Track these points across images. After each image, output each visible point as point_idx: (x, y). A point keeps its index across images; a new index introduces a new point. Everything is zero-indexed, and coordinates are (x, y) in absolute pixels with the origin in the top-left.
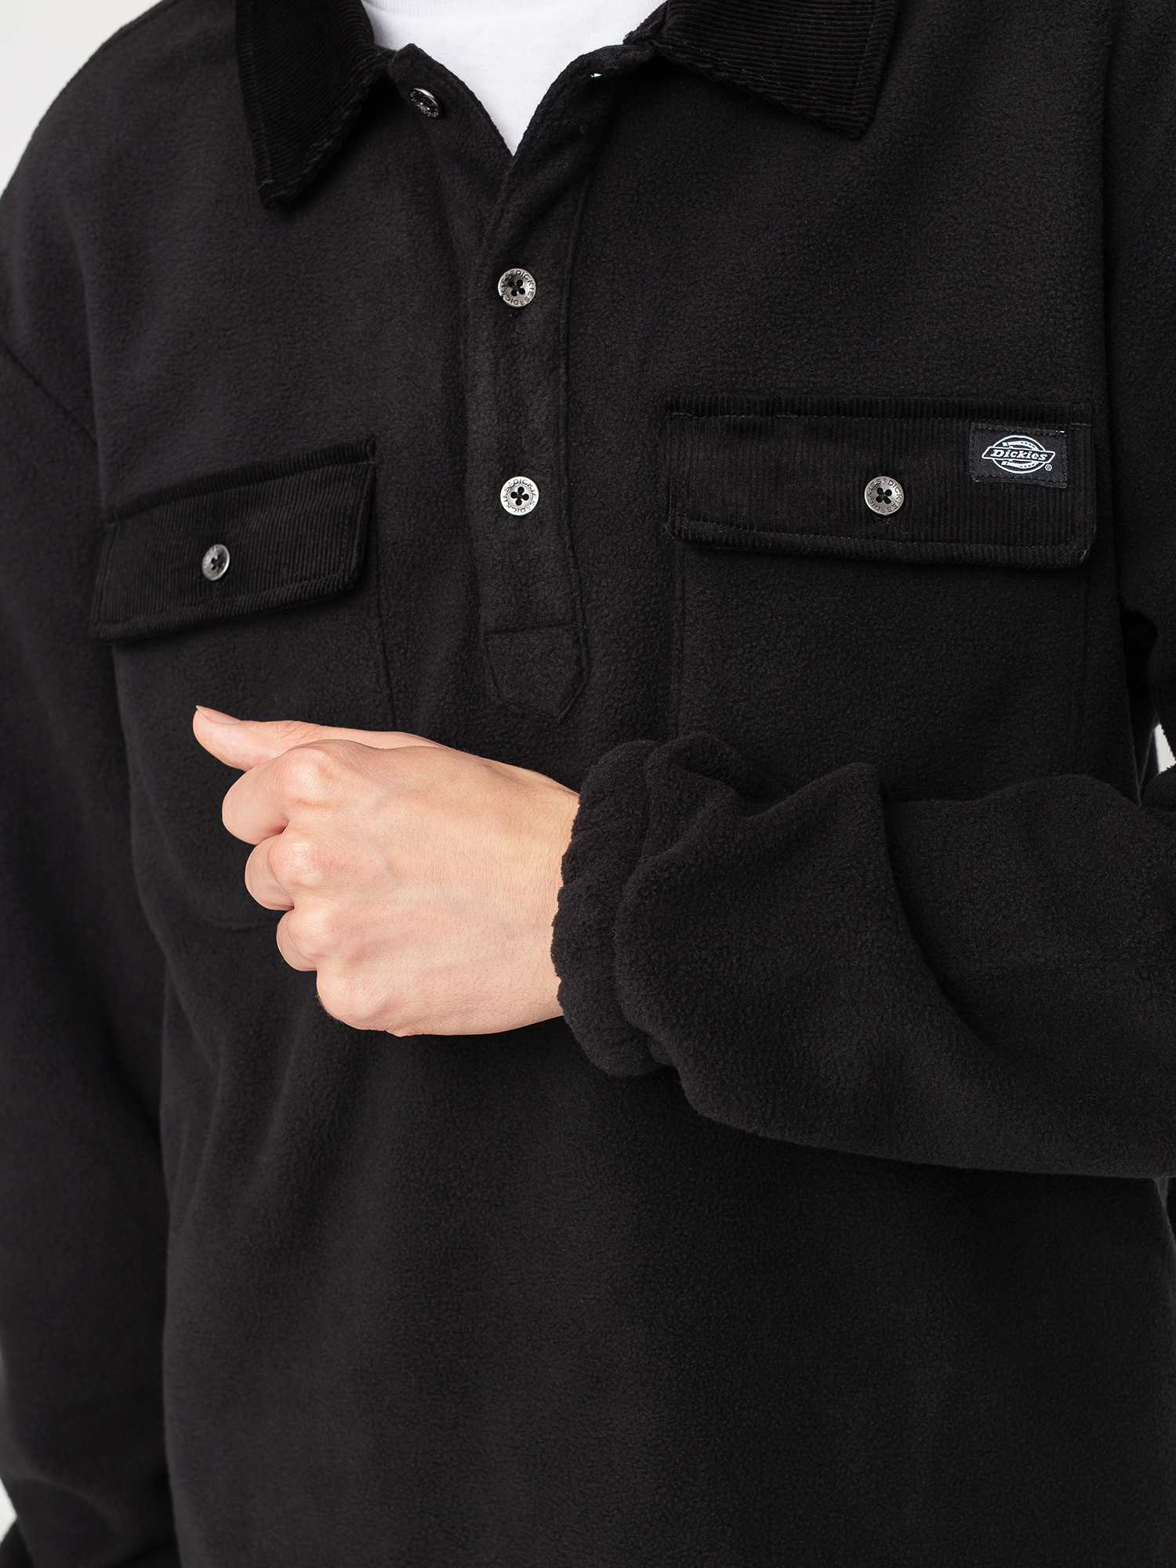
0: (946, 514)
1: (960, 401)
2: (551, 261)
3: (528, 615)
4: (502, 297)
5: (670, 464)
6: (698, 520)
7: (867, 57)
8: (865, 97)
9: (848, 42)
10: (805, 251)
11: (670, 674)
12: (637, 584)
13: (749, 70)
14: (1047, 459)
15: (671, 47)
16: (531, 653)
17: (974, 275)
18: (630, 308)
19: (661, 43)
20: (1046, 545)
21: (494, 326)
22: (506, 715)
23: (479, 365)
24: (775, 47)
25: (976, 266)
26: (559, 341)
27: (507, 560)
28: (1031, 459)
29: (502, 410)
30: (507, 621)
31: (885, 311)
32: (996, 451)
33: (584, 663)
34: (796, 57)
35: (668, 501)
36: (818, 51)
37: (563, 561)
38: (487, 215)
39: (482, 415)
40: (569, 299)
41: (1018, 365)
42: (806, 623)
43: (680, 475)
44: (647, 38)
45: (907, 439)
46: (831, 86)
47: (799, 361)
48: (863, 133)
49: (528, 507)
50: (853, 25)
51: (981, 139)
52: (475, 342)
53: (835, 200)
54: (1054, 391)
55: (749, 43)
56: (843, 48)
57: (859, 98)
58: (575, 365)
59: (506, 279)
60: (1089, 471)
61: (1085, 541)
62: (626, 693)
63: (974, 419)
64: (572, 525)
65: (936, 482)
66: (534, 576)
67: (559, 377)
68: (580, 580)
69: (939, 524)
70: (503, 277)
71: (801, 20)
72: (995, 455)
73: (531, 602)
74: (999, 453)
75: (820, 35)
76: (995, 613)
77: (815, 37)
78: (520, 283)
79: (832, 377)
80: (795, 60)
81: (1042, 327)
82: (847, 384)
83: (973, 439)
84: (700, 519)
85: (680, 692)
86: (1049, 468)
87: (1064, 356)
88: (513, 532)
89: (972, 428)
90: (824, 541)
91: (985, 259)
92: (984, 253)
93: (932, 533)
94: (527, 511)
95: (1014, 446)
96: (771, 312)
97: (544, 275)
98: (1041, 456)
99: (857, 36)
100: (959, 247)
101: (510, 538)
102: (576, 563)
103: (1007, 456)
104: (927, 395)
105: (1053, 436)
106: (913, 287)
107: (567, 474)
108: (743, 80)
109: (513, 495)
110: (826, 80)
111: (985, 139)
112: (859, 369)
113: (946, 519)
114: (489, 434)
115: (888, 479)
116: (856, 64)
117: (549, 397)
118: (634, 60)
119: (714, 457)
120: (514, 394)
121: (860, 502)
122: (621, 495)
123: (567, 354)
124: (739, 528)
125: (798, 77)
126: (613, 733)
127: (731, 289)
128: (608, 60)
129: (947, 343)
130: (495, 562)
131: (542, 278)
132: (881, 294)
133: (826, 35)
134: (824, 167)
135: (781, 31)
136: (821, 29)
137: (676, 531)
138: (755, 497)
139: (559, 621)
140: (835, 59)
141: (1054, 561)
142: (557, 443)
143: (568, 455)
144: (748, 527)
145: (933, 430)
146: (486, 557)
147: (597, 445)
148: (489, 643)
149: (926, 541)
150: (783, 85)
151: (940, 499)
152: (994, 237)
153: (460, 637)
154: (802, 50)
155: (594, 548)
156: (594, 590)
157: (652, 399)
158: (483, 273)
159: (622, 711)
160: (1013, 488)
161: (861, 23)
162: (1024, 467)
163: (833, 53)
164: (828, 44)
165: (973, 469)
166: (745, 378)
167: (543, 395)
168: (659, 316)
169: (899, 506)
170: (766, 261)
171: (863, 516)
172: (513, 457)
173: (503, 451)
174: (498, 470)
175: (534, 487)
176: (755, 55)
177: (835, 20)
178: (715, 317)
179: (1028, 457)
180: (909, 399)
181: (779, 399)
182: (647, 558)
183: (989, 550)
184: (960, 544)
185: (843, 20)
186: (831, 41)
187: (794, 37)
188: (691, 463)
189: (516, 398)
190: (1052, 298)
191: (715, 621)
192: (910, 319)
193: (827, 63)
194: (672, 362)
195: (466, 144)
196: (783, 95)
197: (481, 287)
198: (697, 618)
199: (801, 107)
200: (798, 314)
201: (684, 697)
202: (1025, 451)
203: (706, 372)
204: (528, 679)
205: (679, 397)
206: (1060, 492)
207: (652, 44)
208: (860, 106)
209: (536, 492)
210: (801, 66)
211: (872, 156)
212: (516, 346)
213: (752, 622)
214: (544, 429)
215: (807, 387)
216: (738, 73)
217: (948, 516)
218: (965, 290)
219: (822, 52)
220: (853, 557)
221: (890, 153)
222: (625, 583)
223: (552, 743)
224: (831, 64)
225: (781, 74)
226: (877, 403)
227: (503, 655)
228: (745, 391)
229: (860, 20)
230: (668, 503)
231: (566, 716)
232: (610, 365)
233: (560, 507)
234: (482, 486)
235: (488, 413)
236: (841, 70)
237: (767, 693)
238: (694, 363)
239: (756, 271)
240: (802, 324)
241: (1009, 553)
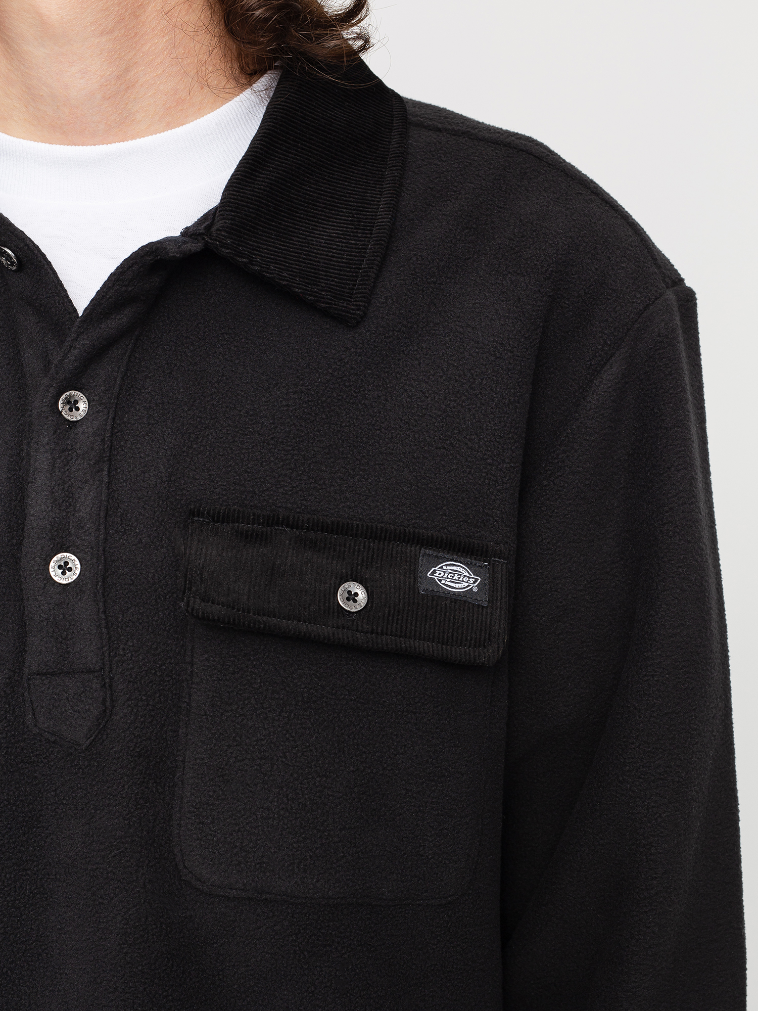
0: (398, 615)
1: (414, 531)
2: (103, 388)
3: (66, 662)
4: (61, 412)
5: (189, 557)
6: (208, 602)
7: (364, 268)
8: (361, 297)
9: (350, 256)
10: (305, 405)
11: (180, 721)
12: (157, 647)
13: (276, 267)
14: (474, 582)
15: (218, 243)
16: (66, 693)
17: (434, 438)
18: (162, 431)
19: (211, 239)
20: (470, 647)
21: (54, 434)
22: (40, 741)
23: (40, 463)
24: (296, 253)
25: (436, 431)
26: (104, 450)
27: (52, 618)
28: (463, 581)
29: (56, 500)
30: (47, 666)
31: (364, 456)
32: (438, 572)
33: (108, 704)
34: (312, 262)
35: (185, 585)
36: (327, 260)
37: (97, 622)
38: (51, 348)
39: (39, 502)
40: (114, 419)
41: (459, 510)
42: (287, 689)
43: (196, 566)
44: (201, 234)
45: (373, 555)
46: (337, 286)
47: (295, 487)
48: (358, 323)
49: (71, 578)
50: (356, 244)
51: (447, 339)
52: (38, 444)
53: (330, 371)
54: (483, 532)
55: (276, 248)
56: (347, 259)
57: (357, 297)
58: (116, 469)
59: (66, 398)
60: (504, 595)
61: (498, 647)
62: (144, 731)
63: (423, 546)
64: (106, 594)
65: (393, 590)
66: (73, 632)
67: (102, 478)
68: (110, 638)
69: (393, 622)
70: (63, 397)
71: (317, 236)
72: (437, 575)
73: (68, 652)
74: (440, 574)
75: (330, 248)
76: (433, 693)
77: (327, 249)
78: (76, 402)
79: (319, 503)
80: (311, 264)
81: (480, 485)
82: (330, 509)
83: (422, 561)
84: (209, 601)
85: (187, 735)
86: (475, 590)
87: (493, 509)
88: (58, 596)
89: (422, 552)
90: (304, 627)
91: (442, 427)
92: (442, 422)
93: (387, 628)
94: (70, 581)
95: (451, 570)
96: (275, 449)
97: (96, 398)
98: (470, 580)
99: (357, 252)
100: (425, 415)
101: (55, 601)
102: (107, 624)
103: (445, 576)
104: (390, 524)
105: (479, 566)
106: (386, 440)
107: (104, 554)
108: (271, 274)
109: (60, 567)
110: (333, 281)
111: (450, 339)
112: (341, 499)
113: (398, 619)
114: (44, 518)
115: (356, 584)
116: (356, 272)
117: (94, 493)
118: (190, 250)
119: (224, 554)
120: (66, 488)
121: (334, 600)
122: (148, 576)
123: (110, 460)
124: (239, 611)
125: (312, 277)
126: (132, 762)
127: (246, 428)
128: (172, 249)
129: (408, 487)
130: (42, 618)
131: (94, 400)
132: (361, 443)
133: (335, 249)
134: (324, 344)
135: (302, 242)
136: (331, 244)
137: (190, 609)
138: (254, 588)
139: (90, 669)
140: (341, 266)
141: (475, 659)
142: (98, 530)
143: (106, 539)
144: (246, 611)
145: (392, 551)
146: (34, 614)
147: (130, 534)
148: (31, 682)
149: (382, 634)
150: (301, 281)
151: (394, 604)
152: (451, 411)
153: (7, 676)
154: (316, 257)
155: (123, 615)
156: (121, 647)
157: (179, 506)
158: (49, 392)
159: (140, 745)
160: (448, 602)
161: (361, 243)
162: (457, 587)
163: (339, 262)
164: (336, 255)
165: (421, 584)
166: (252, 497)
167: (89, 491)
168: (185, 440)
169: (363, 605)
170: (274, 410)
171: (336, 611)
172: (62, 538)
173: (55, 532)
174: (49, 546)
175: (77, 562)
176: (280, 257)
177: (342, 238)
178: (231, 449)
179: (461, 579)
180: (376, 526)
181: (278, 515)
182: (166, 628)
183: (428, 646)
184: (407, 640)
185: (348, 239)
186: (338, 254)
187: (311, 248)
188: (205, 558)
189: (67, 491)
190: (489, 464)
191: (216, 682)
192: (382, 465)
193: (335, 269)
194: (196, 479)
195: (38, 293)
196: (300, 288)
197: (46, 402)
198: (201, 679)
199: (313, 298)
200: (296, 452)
201: (190, 739)
202: (459, 575)
203: (222, 489)
204: (62, 713)
205: (200, 507)
206: (482, 609)
207: (203, 239)
208: (358, 303)
209: (79, 566)
210: (315, 269)
211: (361, 342)
212: (70, 450)
213: (245, 685)
214: (88, 517)
215: (300, 508)
216: (268, 269)
217: (400, 617)
218: (426, 448)
219: (331, 260)
220: (326, 641)
221: (374, 341)
222: (147, 646)
223: (77, 765)
224: (337, 270)
225: (299, 273)
226: (352, 525)
227: (43, 692)
228: (251, 506)
229: (361, 241)
230: (185, 587)
231: (91, 744)
232: (144, 472)
233: (97, 579)
234: (34, 558)
235: (44, 501)
236: (345, 275)
237: (255, 741)
238: (213, 482)
239: (266, 417)
240: (299, 459)
241: (442, 649)
